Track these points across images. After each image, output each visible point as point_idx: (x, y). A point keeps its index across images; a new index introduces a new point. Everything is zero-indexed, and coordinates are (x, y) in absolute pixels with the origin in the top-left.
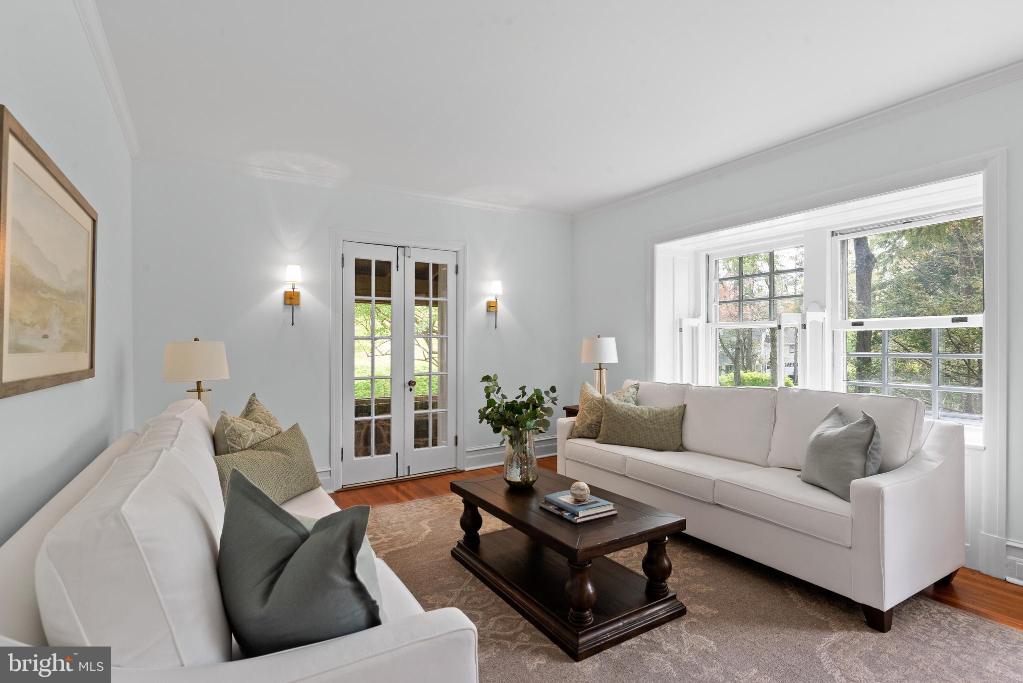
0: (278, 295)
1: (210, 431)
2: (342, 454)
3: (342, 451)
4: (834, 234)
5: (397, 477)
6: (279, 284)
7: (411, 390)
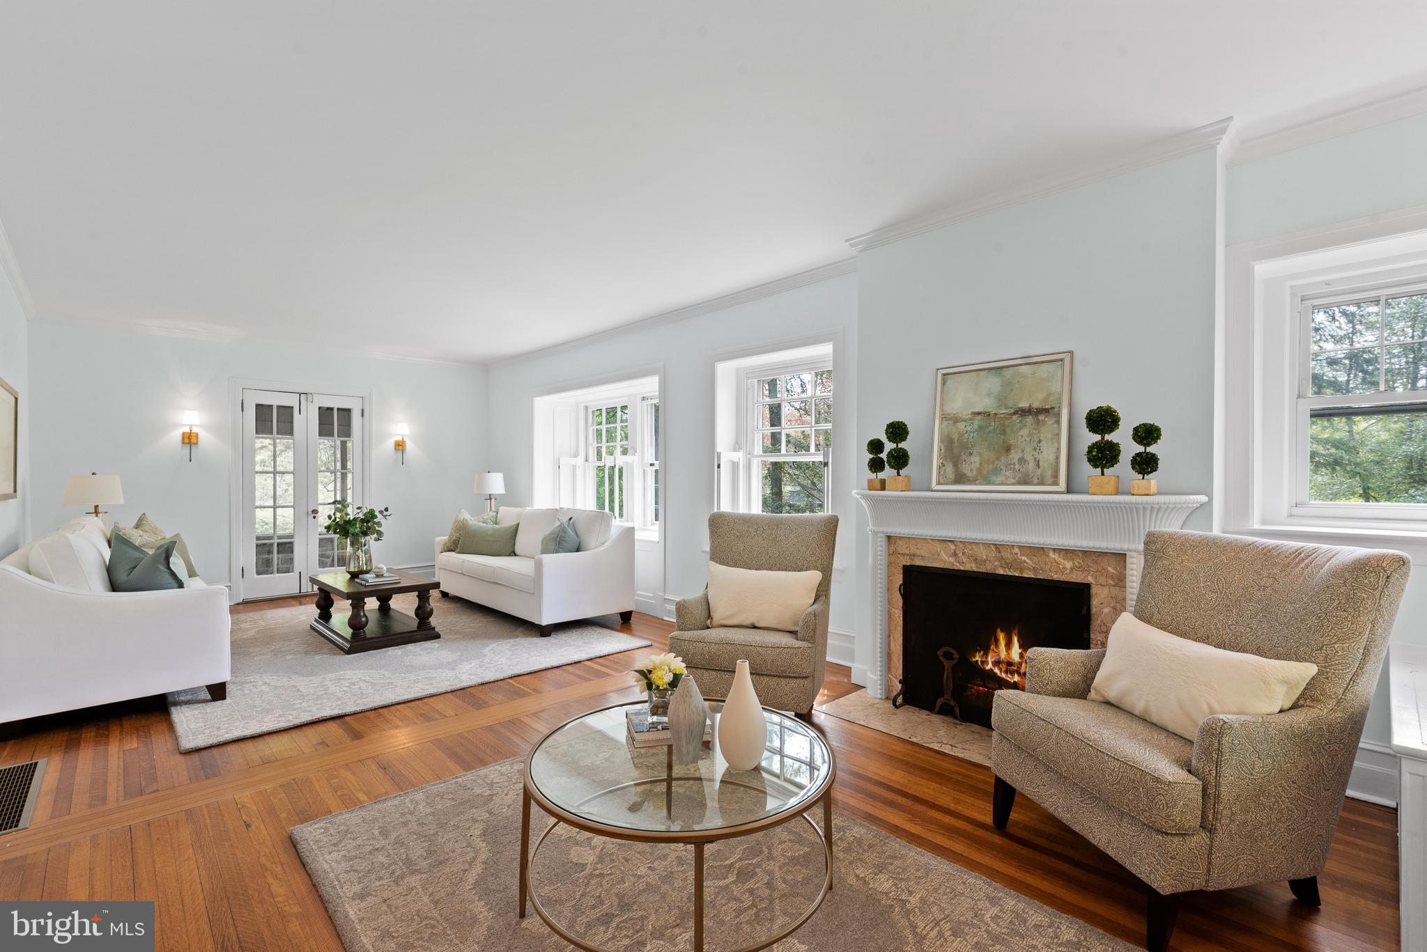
0: (177, 435)
1: (106, 537)
2: (243, 572)
3: (243, 570)
4: (643, 399)
5: (300, 592)
6: (176, 426)
7: (314, 517)
